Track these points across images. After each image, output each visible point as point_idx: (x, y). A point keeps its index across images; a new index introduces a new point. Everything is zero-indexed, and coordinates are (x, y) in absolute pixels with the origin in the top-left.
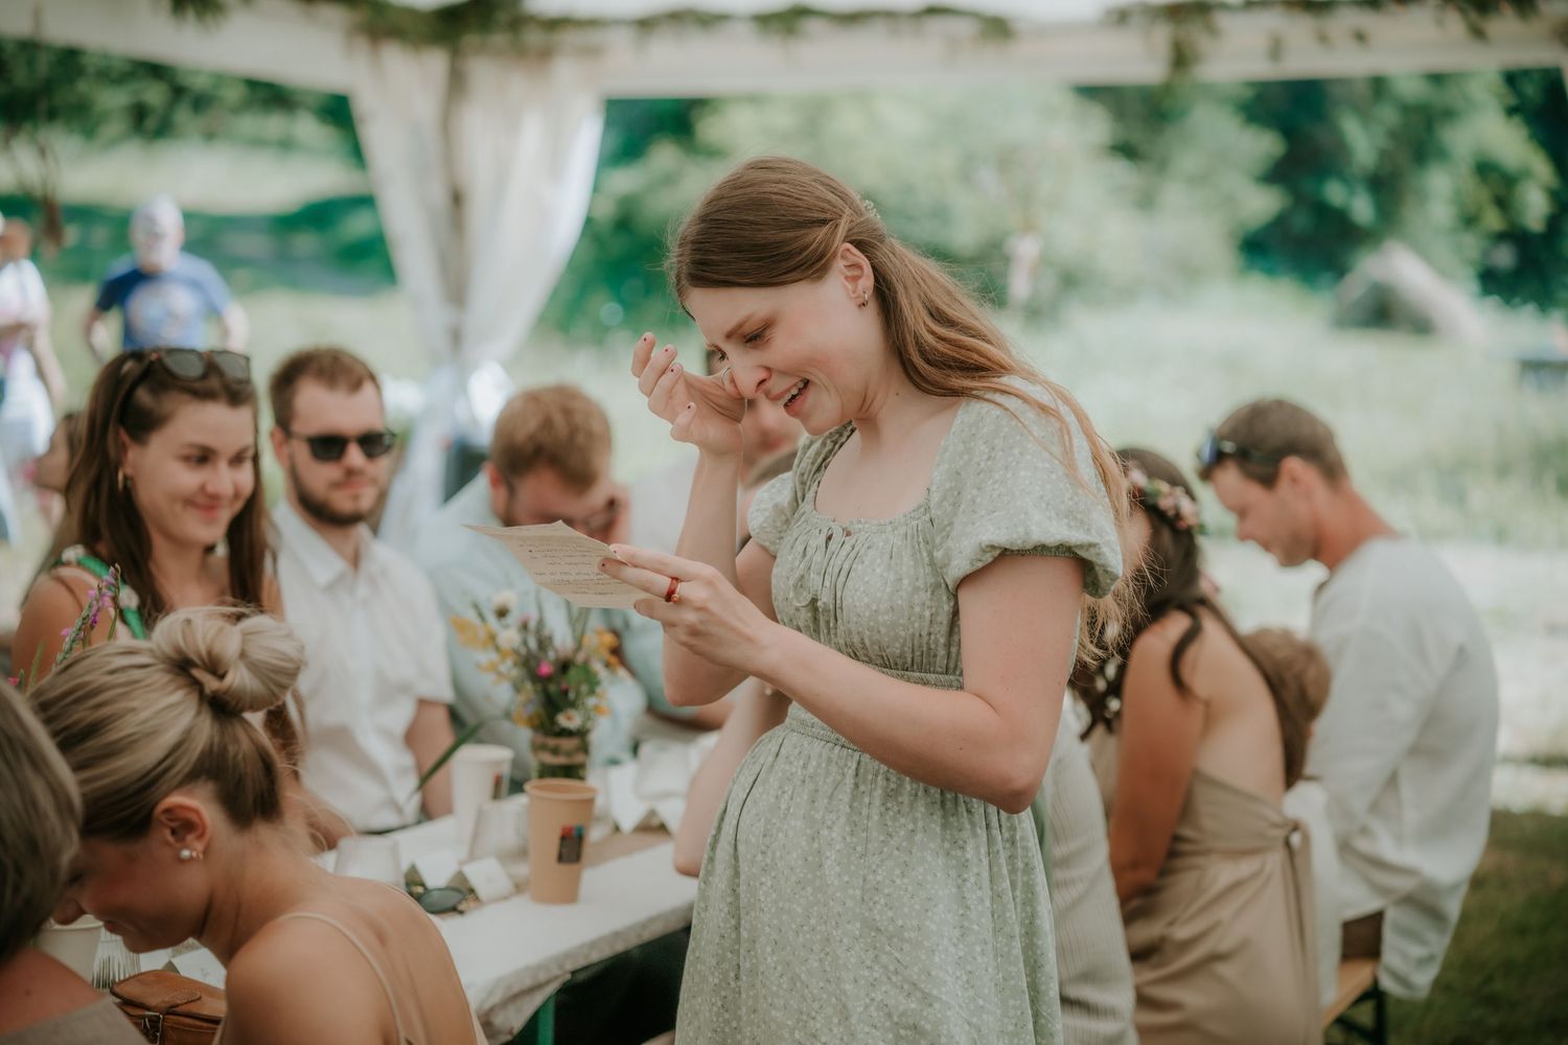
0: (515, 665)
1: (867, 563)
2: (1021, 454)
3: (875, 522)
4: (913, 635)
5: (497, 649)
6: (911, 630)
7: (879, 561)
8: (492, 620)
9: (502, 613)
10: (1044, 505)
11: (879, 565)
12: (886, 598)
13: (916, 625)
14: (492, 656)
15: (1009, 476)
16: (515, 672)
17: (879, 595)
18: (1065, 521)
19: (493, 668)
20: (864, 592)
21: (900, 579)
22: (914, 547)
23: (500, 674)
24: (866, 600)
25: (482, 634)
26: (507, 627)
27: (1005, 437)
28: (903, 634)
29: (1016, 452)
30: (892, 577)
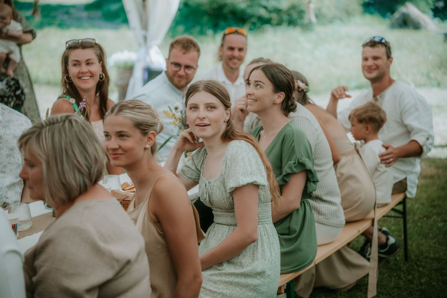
0: (180, 122)
1: (214, 190)
2: (237, 163)
3: (213, 180)
4: (230, 203)
5: (175, 118)
6: (229, 202)
7: (217, 189)
8: (173, 110)
9: (176, 109)
10: (244, 174)
11: (217, 190)
12: (221, 197)
13: (229, 201)
14: (174, 120)
15: (235, 168)
16: (180, 124)
17: (220, 197)
18: (250, 176)
19: (174, 123)
20: (216, 197)
21: (223, 192)
22: (223, 184)
23: (175, 124)
24: (217, 198)
25: (171, 114)
26: (178, 112)
27: (234, 159)
28: (227, 203)
29: (236, 162)
30: (221, 192)
